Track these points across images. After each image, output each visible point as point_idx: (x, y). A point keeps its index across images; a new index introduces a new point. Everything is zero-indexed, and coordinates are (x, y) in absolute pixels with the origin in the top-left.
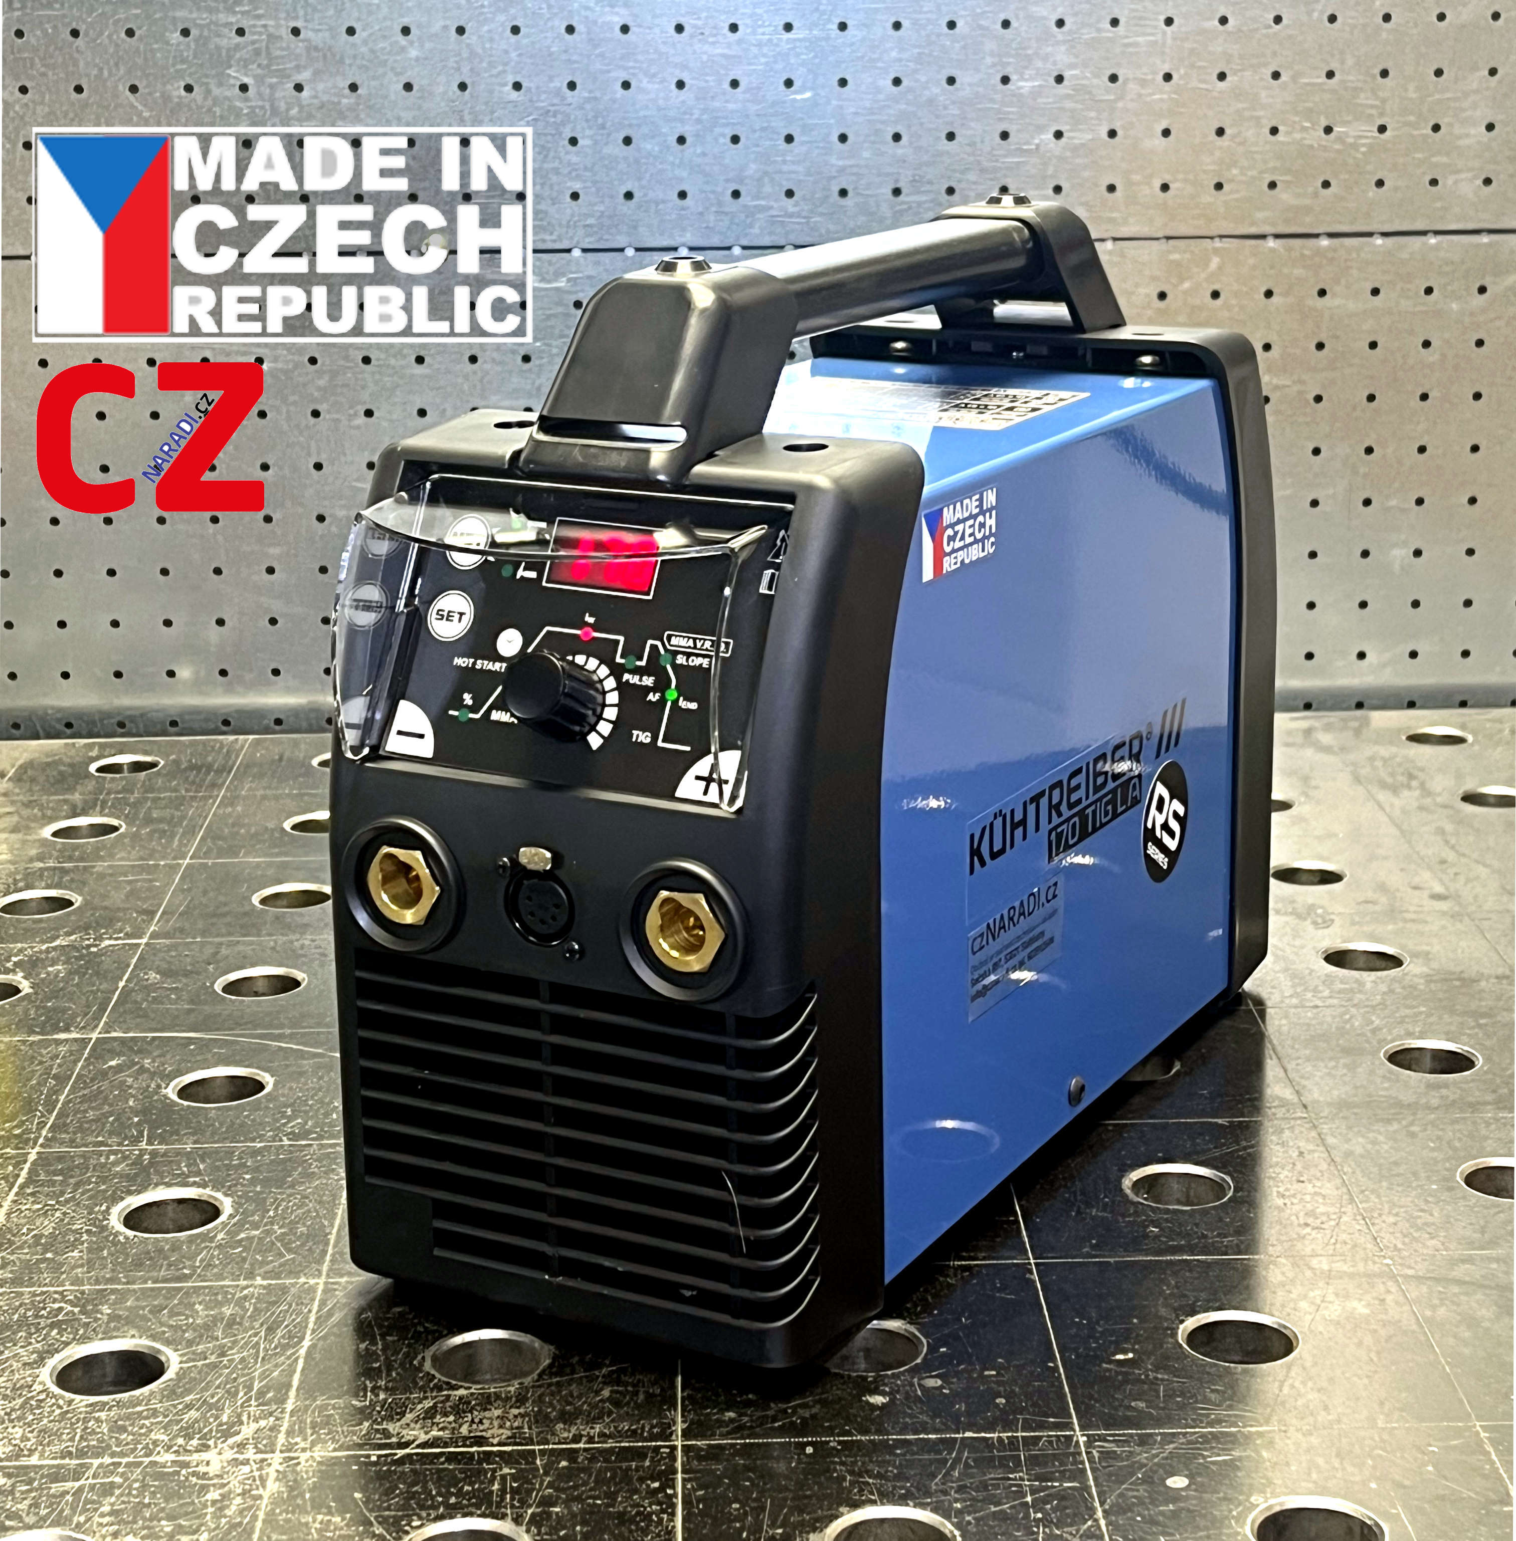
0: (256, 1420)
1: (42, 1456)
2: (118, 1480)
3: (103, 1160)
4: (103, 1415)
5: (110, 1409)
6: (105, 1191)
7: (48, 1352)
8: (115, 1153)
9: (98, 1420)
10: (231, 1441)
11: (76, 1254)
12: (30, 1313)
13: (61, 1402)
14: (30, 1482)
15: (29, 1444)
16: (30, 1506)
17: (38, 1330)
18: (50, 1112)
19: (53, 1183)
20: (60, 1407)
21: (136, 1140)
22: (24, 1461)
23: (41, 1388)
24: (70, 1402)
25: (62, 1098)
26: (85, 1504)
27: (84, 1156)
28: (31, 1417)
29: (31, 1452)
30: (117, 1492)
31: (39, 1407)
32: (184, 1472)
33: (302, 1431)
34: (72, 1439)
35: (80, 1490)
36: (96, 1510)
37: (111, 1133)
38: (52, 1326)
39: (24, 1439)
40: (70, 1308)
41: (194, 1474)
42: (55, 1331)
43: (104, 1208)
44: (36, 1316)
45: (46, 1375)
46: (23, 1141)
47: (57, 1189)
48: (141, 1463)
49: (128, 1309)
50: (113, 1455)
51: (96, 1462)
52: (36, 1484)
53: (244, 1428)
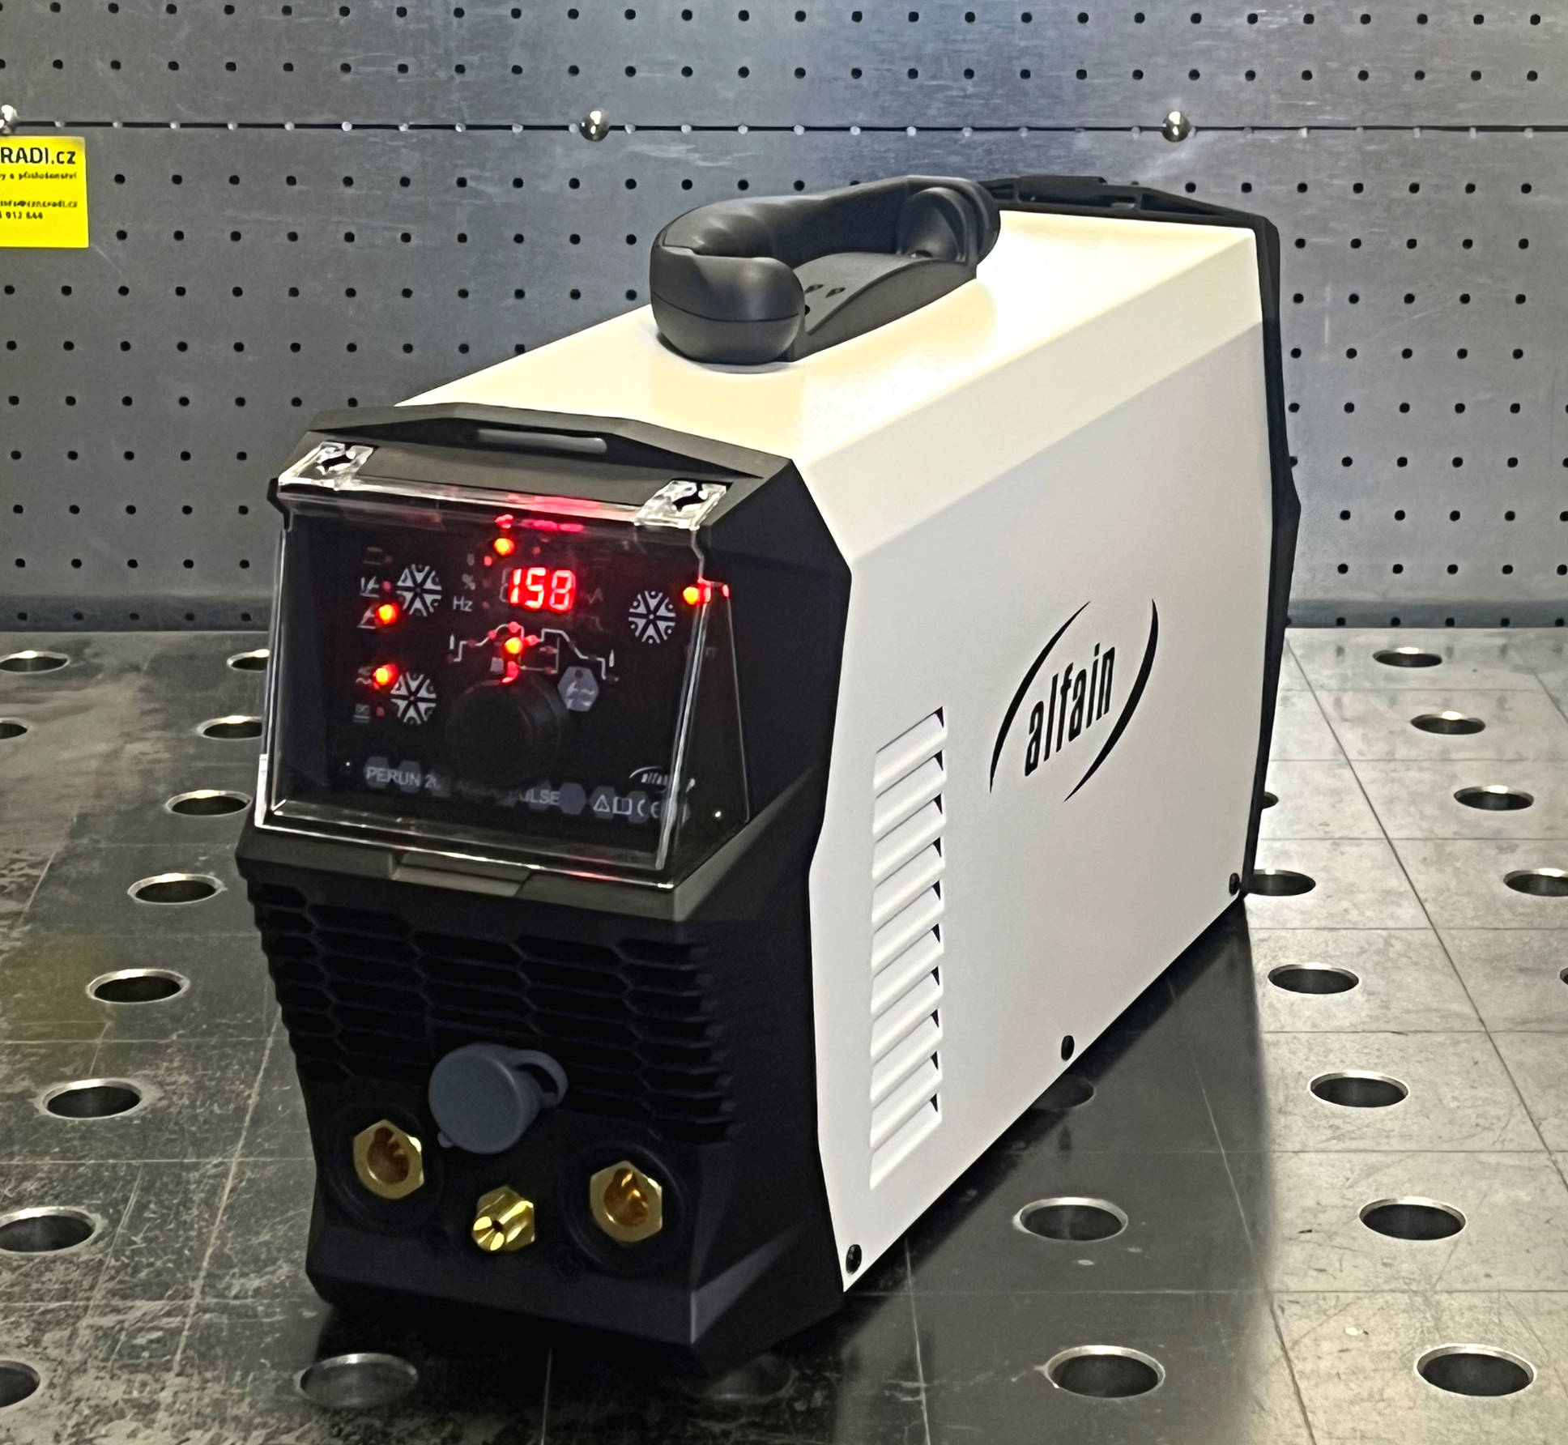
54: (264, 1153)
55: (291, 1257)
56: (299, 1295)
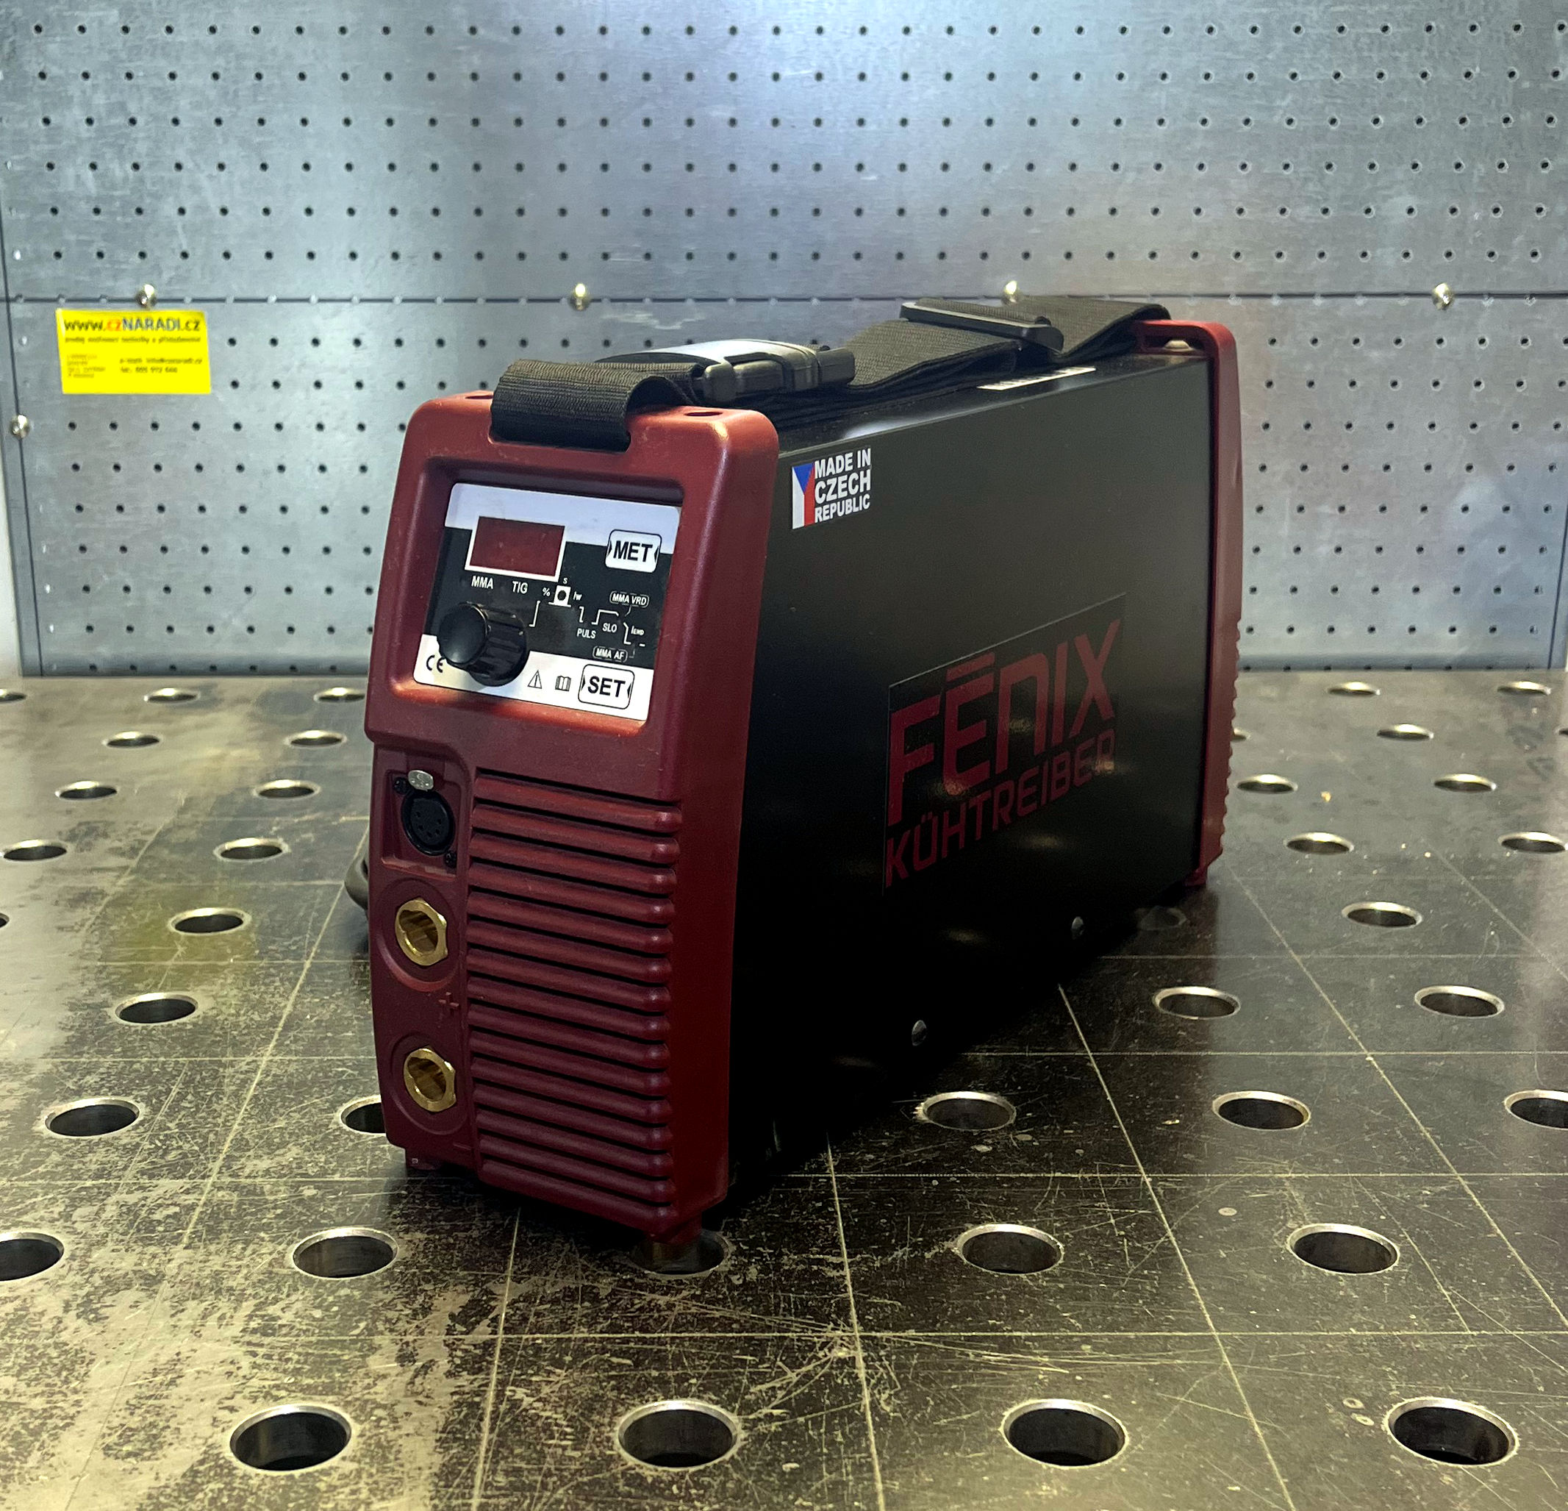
1: (342, 1176)
2: (403, 1192)
4: (384, 1146)
7: (338, 1102)
12: (320, 1075)
13: (352, 1137)
14: (335, 1193)
15: (331, 1167)
16: (338, 1210)
17: (329, 1087)
18: (317, 935)
20: (352, 1141)
22: (329, 1179)
23: (335, 1127)
24: (360, 1138)
28: (330, 1148)
29: (334, 1172)
31: (335, 1141)
34: (364, 1163)
38: (339, 1083)
39: (327, 1162)
40: (348, 1069)
42: (341, 1088)
44: (326, 1077)
45: (338, 1116)
46: (298, 956)
47: (330, 988)
48: (420, 1181)
54: (288, 1053)
55: (300, 1141)
56: (302, 1175)
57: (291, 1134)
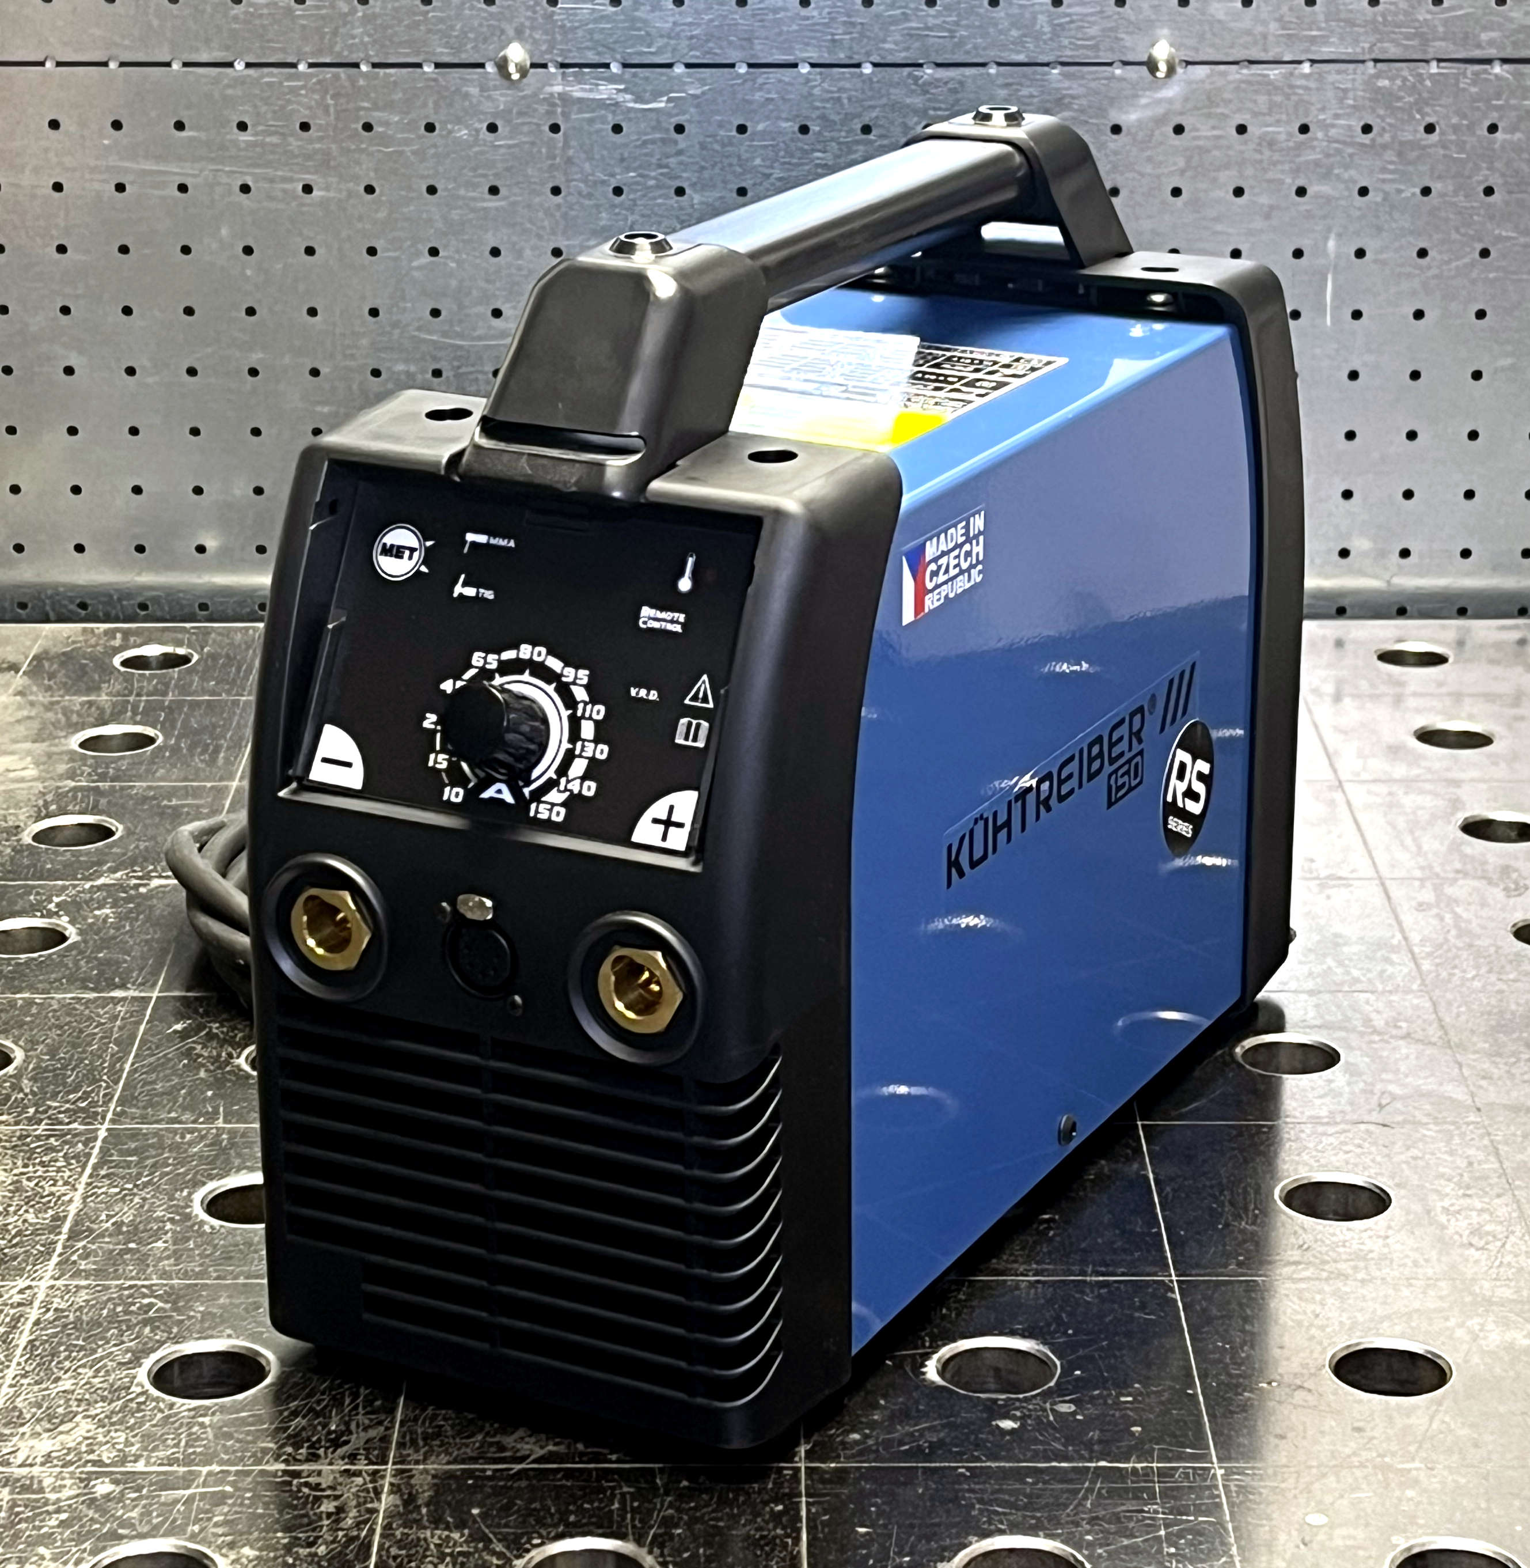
0: (366, 1429)
1: (148, 1463)
2: (228, 1489)
3: (178, 1138)
4: (206, 1420)
5: (213, 1414)
6: (186, 1174)
7: (143, 1351)
8: (191, 1131)
9: (202, 1425)
10: (340, 1451)
11: (160, 1244)
12: (119, 1309)
13: (162, 1405)
14: (139, 1489)
15: (134, 1449)
16: (142, 1514)
17: (129, 1328)
18: (116, 1082)
19: (128, 1164)
20: (161, 1411)
21: (212, 1117)
22: (130, 1468)
23: (139, 1390)
24: (171, 1406)
25: (127, 1067)
26: (198, 1513)
27: (156, 1134)
28: (132, 1421)
29: (137, 1457)
30: (230, 1501)
31: (139, 1410)
32: (295, 1482)
33: (414, 1442)
34: (177, 1445)
35: (190, 1500)
36: (209, 1519)
37: (184, 1108)
38: (145, 1322)
39: (128, 1443)
40: (160, 1304)
41: (307, 1484)
42: (147, 1330)
43: (185, 1193)
44: (126, 1312)
45: (142, 1375)
46: (91, 1116)
47: (134, 1171)
48: (251, 1472)
49: (221, 1307)
50: (221, 1463)
51: (205, 1470)
52: (145, 1491)
53: (354, 1437)
55: (92, 1412)
56: (95, 1463)
57: (80, 1401)
